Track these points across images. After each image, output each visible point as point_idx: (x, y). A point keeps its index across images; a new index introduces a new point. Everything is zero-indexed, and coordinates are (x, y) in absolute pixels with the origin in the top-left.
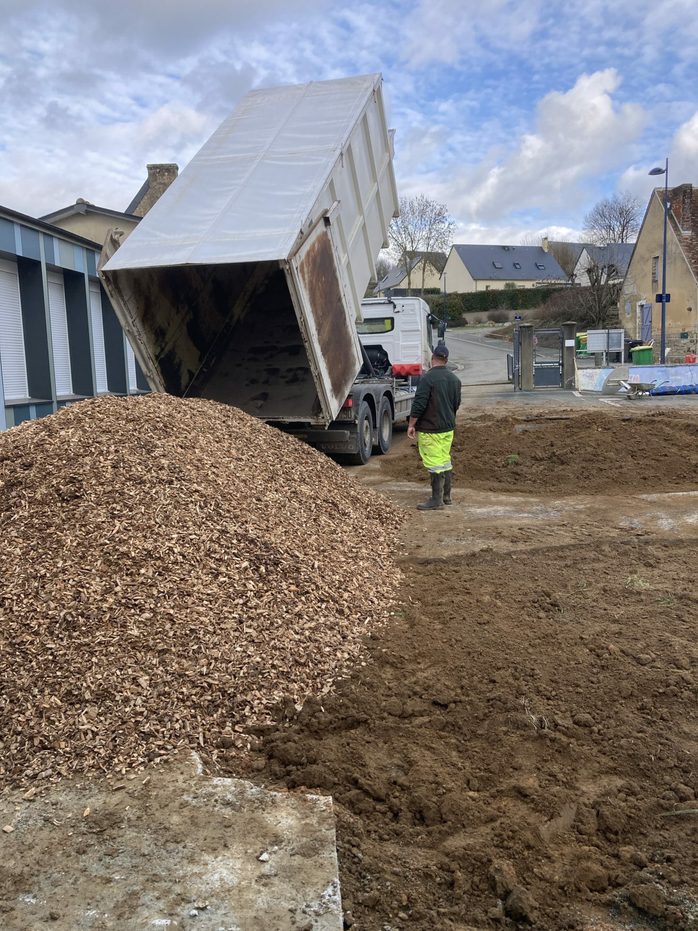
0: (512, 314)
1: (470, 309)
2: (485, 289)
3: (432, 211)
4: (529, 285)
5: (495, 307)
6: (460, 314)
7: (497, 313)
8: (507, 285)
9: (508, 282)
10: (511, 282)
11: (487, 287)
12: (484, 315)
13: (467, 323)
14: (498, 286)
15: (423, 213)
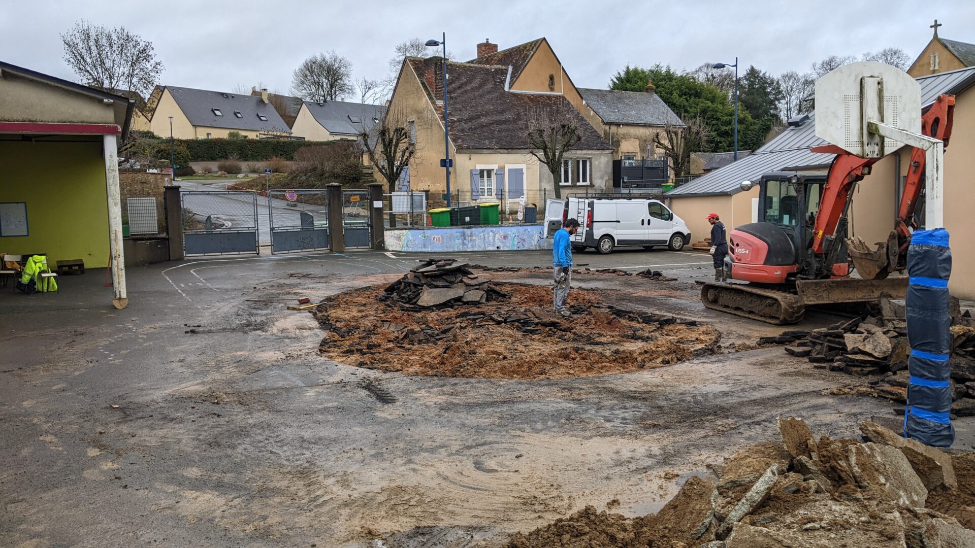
0: (244, 165)
1: (197, 158)
2: (206, 137)
3: (135, 47)
4: (252, 136)
5: (225, 157)
6: (186, 162)
7: (228, 163)
8: (231, 135)
9: (232, 131)
10: (235, 131)
11: (208, 134)
12: (214, 166)
13: (195, 173)
14: (223, 134)
15: (122, 48)
